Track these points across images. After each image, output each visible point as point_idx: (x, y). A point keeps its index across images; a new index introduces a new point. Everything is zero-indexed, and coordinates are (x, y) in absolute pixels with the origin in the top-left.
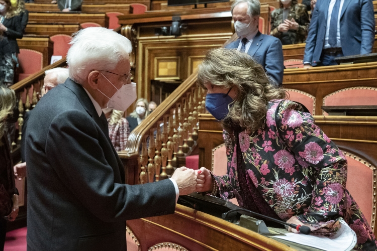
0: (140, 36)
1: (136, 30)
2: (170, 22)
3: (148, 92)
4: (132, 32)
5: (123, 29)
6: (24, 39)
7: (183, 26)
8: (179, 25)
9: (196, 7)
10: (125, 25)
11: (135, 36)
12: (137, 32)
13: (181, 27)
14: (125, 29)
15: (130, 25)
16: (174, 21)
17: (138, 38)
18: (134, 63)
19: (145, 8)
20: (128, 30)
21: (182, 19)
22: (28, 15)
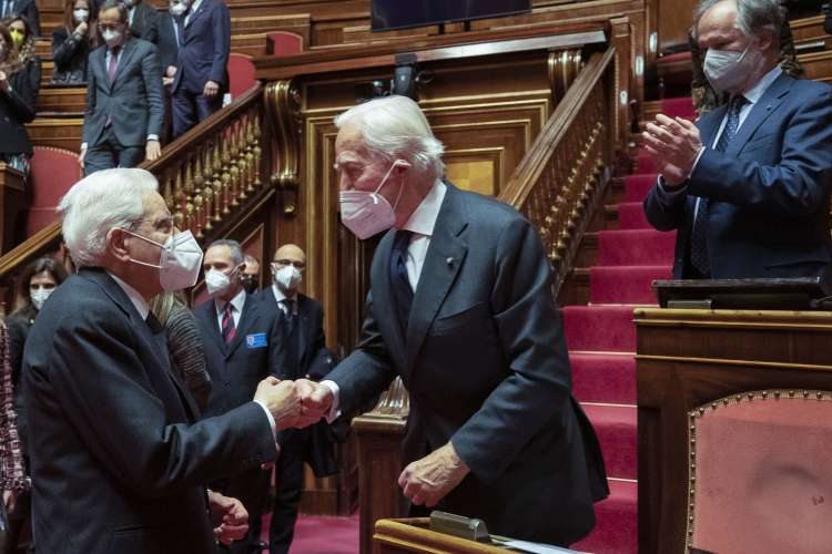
0: (308, 108)
1: (300, 92)
2: (391, 69)
3: (331, 241)
4: (290, 96)
5: (268, 90)
6: (37, 122)
7: (423, 77)
8: (413, 76)
9: (442, 31)
10: (273, 81)
11: (298, 107)
12: (301, 97)
13: (417, 79)
14: (273, 92)
15: (285, 80)
16: (401, 66)
17: (305, 110)
18: (295, 172)
19: (298, 40)
20: (282, 91)
21: (420, 60)
22: (40, 68)
